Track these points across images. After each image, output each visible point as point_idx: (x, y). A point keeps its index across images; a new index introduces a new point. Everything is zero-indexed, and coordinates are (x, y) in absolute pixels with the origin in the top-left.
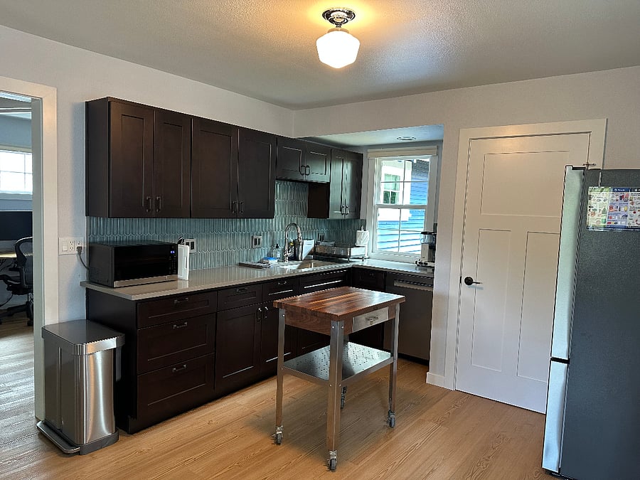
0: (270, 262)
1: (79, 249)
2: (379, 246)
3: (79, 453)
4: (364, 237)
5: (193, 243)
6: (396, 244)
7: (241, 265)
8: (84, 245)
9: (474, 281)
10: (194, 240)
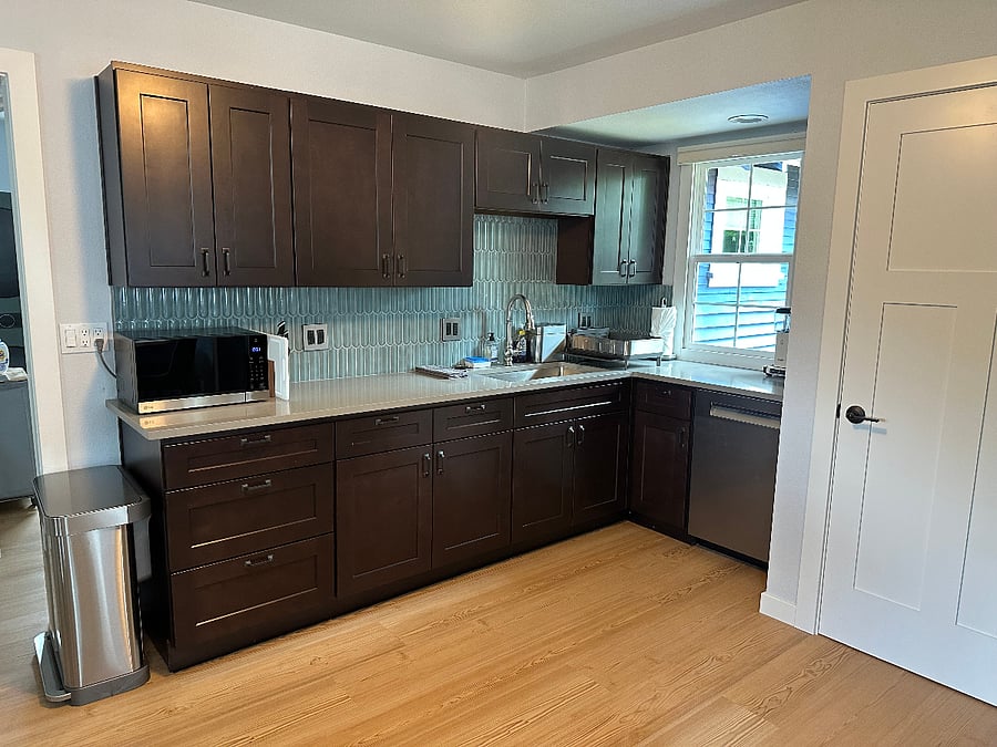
0: (476, 365)
1: (99, 343)
2: (697, 336)
3: (68, 702)
4: (667, 320)
5: (321, 333)
6: (730, 333)
7: (419, 371)
8: (107, 337)
9: (867, 416)
10: (324, 327)
